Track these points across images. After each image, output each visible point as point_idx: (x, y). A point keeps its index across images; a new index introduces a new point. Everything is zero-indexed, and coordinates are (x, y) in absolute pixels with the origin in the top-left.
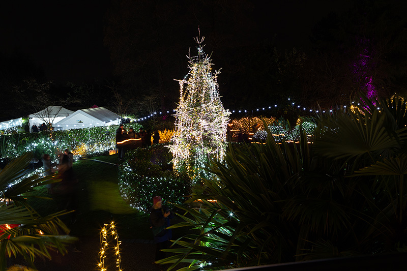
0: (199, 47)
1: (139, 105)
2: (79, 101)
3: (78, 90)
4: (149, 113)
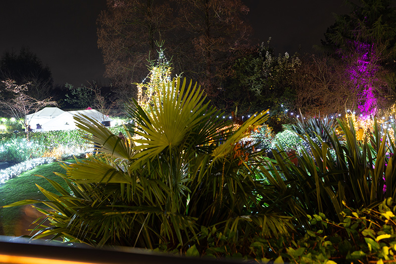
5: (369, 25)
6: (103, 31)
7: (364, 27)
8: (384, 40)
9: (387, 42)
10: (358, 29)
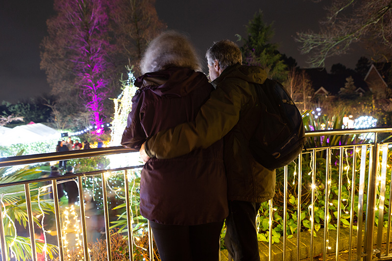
0: (129, 72)
1: (75, 121)
2: (21, 119)
3: (14, 108)
4: (85, 127)
5: (258, 54)
6: (45, 55)
7: (254, 56)
8: (267, 65)
9: (270, 67)
10: (251, 57)
